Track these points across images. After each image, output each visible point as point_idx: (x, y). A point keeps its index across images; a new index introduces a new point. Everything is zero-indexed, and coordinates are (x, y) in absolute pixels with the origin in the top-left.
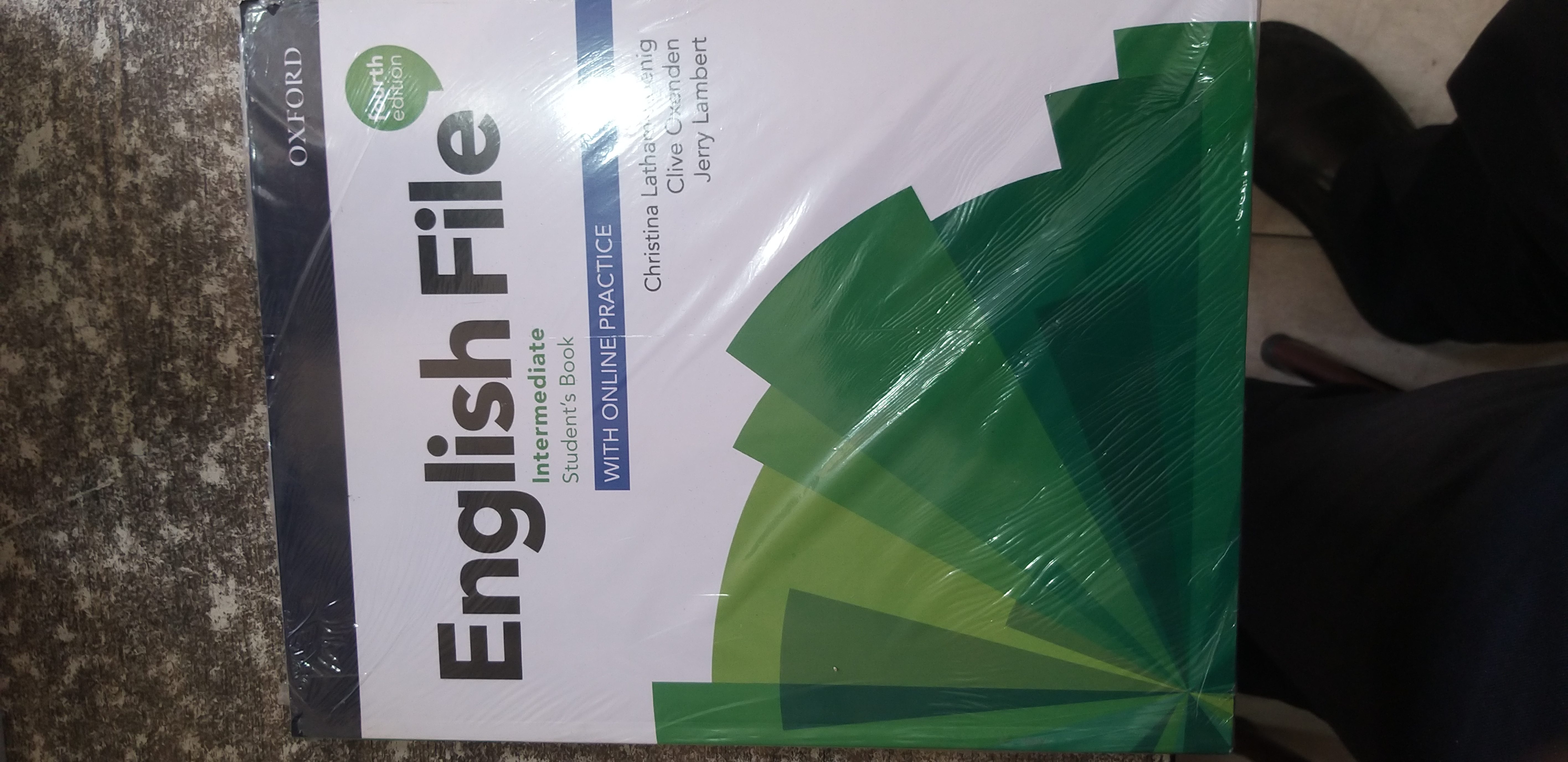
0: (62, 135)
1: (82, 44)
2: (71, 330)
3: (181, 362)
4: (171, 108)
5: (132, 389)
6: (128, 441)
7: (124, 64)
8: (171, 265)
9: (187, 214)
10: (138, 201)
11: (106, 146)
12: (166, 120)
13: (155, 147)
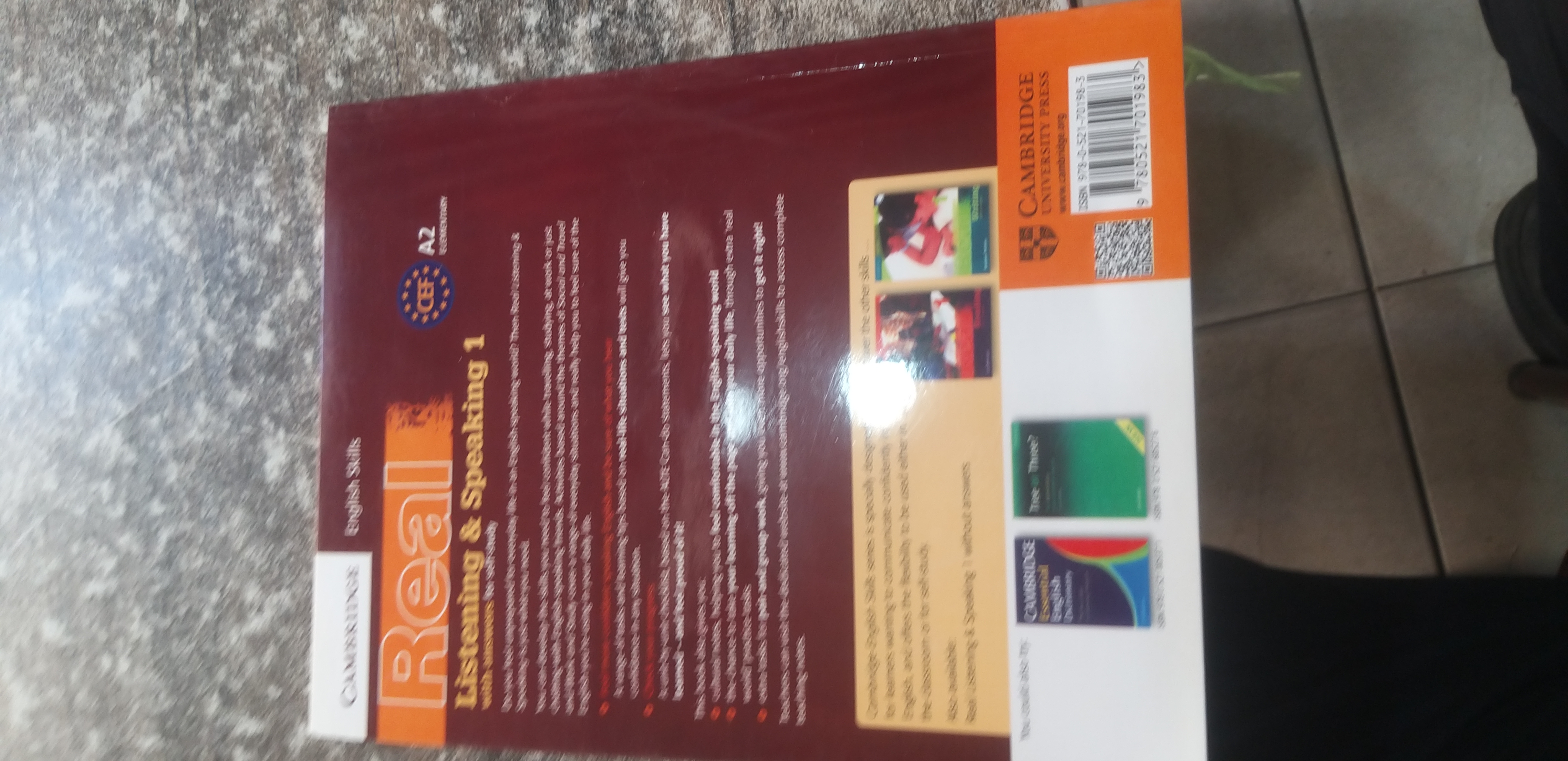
0: (157, 87)
1: (170, 15)
2: (161, 242)
3: (240, 247)
4: (230, 45)
5: (206, 279)
6: (203, 325)
7: (198, 22)
8: (232, 169)
9: (243, 124)
10: (208, 123)
11: (186, 87)
12: (227, 54)
13: (219, 79)
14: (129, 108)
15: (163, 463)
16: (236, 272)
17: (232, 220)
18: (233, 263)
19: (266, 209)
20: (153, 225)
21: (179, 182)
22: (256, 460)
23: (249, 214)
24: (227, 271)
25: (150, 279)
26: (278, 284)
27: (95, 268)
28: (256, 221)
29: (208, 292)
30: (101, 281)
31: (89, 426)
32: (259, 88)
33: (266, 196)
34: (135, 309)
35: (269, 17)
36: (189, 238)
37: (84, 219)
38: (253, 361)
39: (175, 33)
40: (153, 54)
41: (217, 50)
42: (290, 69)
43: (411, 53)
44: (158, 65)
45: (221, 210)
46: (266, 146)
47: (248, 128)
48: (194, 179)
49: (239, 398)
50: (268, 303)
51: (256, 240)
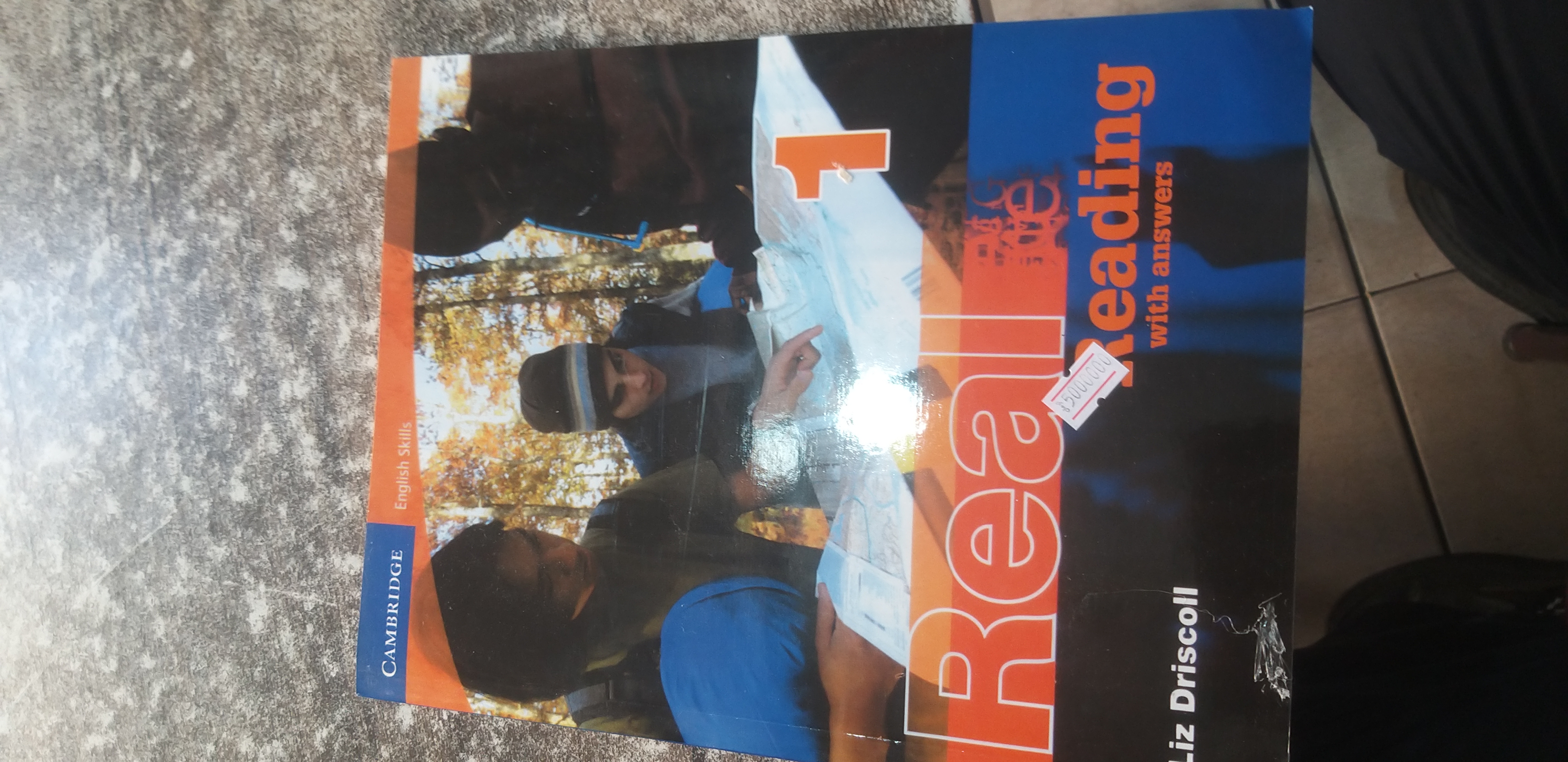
14: (90, 266)
15: (151, 618)
16: (207, 428)
17: (199, 375)
18: (203, 418)
19: (231, 364)
20: (123, 382)
21: (145, 339)
22: (240, 613)
23: (215, 369)
24: (198, 426)
25: (124, 435)
26: (247, 438)
27: (70, 426)
28: (223, 376)
29: (181, 447)
30: (77, 439)
31: (77, 582)
32: (216, 243)
33: (230, 350)
34: (112, 465)
35: (220, 170)
36: (158, 393)
37: (55, 378)
38: (230, 514)
39: (130, 190)
40: (109, 211)
41: (172, 206)
42: (244, 223)
43: (361, 205)
44: (115, 222)
45: (188, 366)
46: (225, 302)
47: (208, 283)
48: (159, 336)
49: (219, 552)
50: (240, 456)
51: (223, 394)
